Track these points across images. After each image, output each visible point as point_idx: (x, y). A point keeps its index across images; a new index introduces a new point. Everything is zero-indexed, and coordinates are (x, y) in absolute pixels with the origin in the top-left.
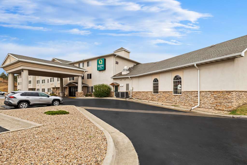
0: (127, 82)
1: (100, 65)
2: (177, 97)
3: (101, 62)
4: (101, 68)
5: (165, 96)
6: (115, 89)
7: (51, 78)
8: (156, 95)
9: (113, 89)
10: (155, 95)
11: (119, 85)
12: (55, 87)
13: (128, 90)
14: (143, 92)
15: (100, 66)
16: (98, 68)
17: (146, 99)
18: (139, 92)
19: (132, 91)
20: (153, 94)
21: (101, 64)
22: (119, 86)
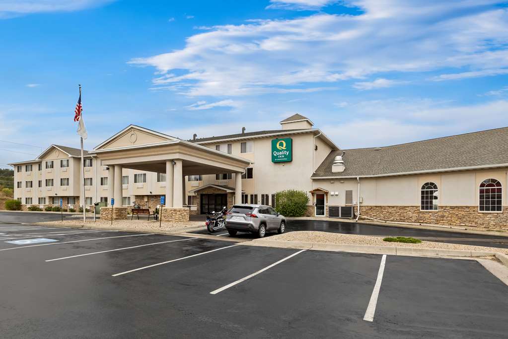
0: (349, 186)
1: (278, 151)
2: (489, 216)
3: (281, 145)
4: (282, 158)
5: (457, 215)
6: (316, 202)
7: (135, 175)
8: (430, 212)
9: (312, 201)
10: (426, 212)
11: (327, 193)
12: (150, 194)
13: (351, 203)
14: (389, 207)
15: (281, 153)
16: (273, 158)
17: (401, 219)
18: (376, 207)
19: (361, 205)
20: (421, 210)
21: (283, 150)
22: (327, 195)
